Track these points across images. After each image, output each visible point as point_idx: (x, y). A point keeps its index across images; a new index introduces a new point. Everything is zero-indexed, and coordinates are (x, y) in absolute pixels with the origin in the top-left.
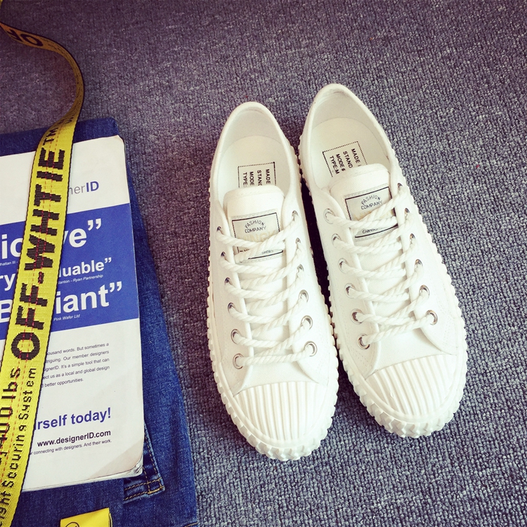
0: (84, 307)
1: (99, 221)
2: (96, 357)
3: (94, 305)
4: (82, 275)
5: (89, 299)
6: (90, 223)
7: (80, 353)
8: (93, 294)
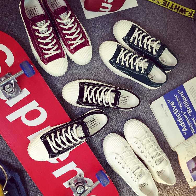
0: (184, 96)
1: (168, 101)
2: (191, 89)
3: (183, 94)
4: (179, 99)
5: (182, 96)
6: (169, 102)
7: (192, 93)
8: (181, 95)
